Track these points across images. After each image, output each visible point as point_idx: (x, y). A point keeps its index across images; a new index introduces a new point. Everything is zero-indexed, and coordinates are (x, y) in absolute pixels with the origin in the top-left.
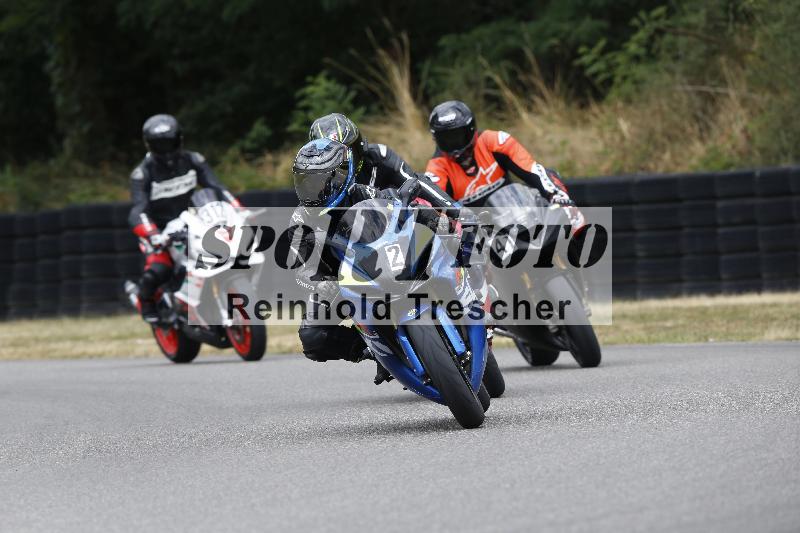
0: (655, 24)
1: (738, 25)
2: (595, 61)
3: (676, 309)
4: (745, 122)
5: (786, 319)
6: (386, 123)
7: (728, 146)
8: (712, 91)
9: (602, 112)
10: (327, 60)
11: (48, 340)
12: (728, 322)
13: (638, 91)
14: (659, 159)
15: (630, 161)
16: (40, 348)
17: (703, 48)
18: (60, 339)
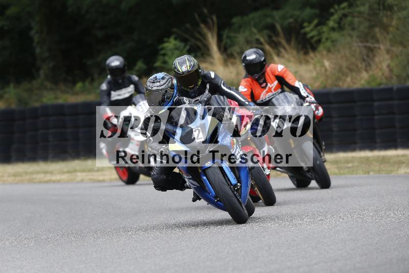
0: (342, 12)
1: (385, 12)
2: (312, 30)
3: (353, 158)
4: (389, 62)
6: (205, 62)
7: (380, 74)
8: (372, 46)
9: (316, 56)
10: (175, 30)
11: (32, 173)
12: (380, 164)
13: (334, 46)
14: (345, 80)
15: (330, 82)
16: (28, 177)
17: (367, 24)
18: (38, 173)
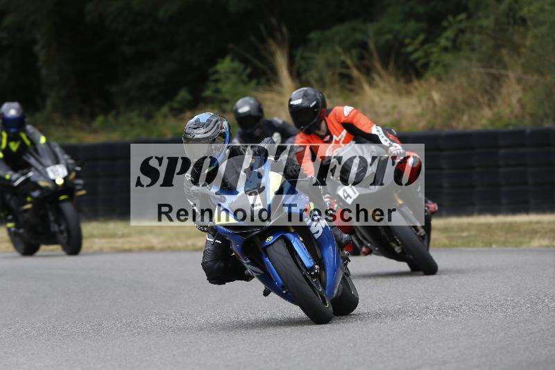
0: (459, 26)
1: (516, 27)
2: (416, 50)
3: (470, 224)
4: (520, 95)
5: (546, 233)
7: (508, 111)
8: (497, 73)
9: (421, 86)
10: (231, 46)
12: (506, 234)
13: (446, 72)
14: (460, 119)
15: (439, 121)
17: (491, 43)
